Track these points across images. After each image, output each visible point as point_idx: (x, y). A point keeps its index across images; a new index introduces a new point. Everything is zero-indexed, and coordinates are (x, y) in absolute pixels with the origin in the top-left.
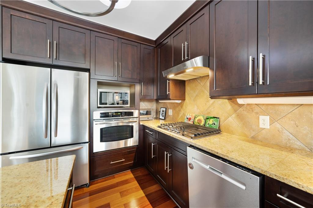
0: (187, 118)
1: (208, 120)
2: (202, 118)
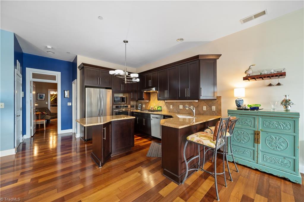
0: (151, 108)
1: (158, 108)
2: (156, 107)
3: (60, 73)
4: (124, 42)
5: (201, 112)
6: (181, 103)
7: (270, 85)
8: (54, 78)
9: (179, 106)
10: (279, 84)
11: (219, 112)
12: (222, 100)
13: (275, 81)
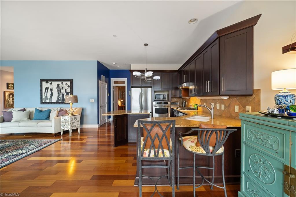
2: (194, 105)
3: (127, 78)
4: (145, 45)
6: (213, 100)
8: (123, 82)
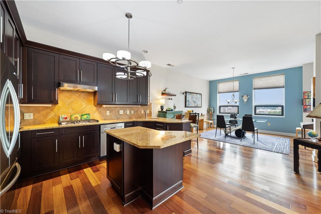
0: (63, 118)
1: (83, 116)
2: (78, 116)
5: (141, 115)
6: (121, 108)
7: (169, 99)
9: (119, 111)
10: (172, 99)
11: (150, 114)
12: (152, 105)
13: (170, 97)
